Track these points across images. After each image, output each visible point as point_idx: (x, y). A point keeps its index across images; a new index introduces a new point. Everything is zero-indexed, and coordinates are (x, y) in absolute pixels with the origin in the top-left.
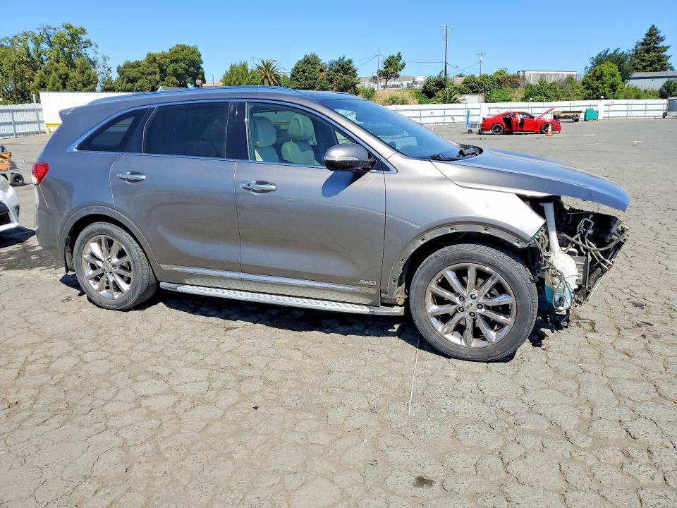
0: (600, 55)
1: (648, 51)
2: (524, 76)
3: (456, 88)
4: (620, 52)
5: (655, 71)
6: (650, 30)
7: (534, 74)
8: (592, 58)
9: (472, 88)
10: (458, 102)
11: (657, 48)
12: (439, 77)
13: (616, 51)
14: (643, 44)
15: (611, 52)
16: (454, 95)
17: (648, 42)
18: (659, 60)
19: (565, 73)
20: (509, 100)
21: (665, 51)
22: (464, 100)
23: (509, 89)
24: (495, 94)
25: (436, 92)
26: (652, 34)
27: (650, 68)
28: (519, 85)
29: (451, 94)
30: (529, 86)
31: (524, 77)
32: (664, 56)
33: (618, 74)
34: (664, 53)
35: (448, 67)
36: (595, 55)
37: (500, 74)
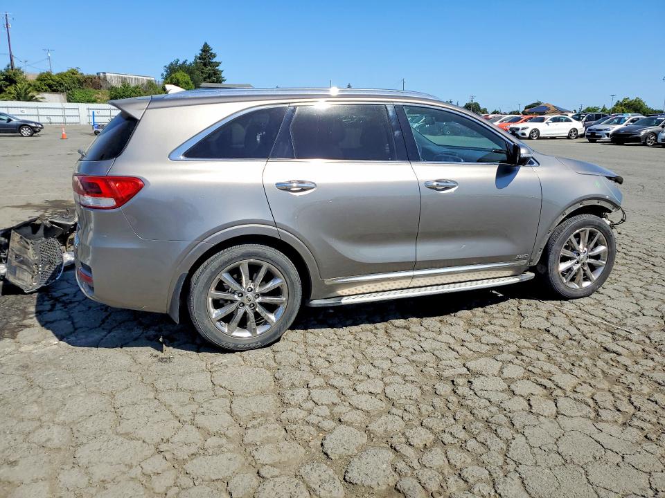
0: (172, 64)
1: (205, 65)
2: (105, 77)
3: (30, 85)
4: (188, 63)
5: (213, 82)
6: (204, 46)
7: (115, 77)
8: (165, 67)
9: (50, 86)
10: (37, 100)
11: (212, 62)
12: (7, 70)
13: (184, 62)
14: (200, 59)
15: (181, 62)
16: (29, 92)
17: (204, 57)
18: (215, 74)
19: (145, 78)
20: (94, 101)
21: (217, 66)
22: (43, 98)
23: (92, 90)
24: (77, 93)
25: (6, 87)
26: (206, 50)
27: (209, 80)
28: (101, 86)
29: (26, 91)
30: (112, 88)
31: (105, 79)
32: (218, 70)
33: (191, 82)
34: (217, 68)
35: (14, 60)
36: (168, 64)
37: (73, 73)
